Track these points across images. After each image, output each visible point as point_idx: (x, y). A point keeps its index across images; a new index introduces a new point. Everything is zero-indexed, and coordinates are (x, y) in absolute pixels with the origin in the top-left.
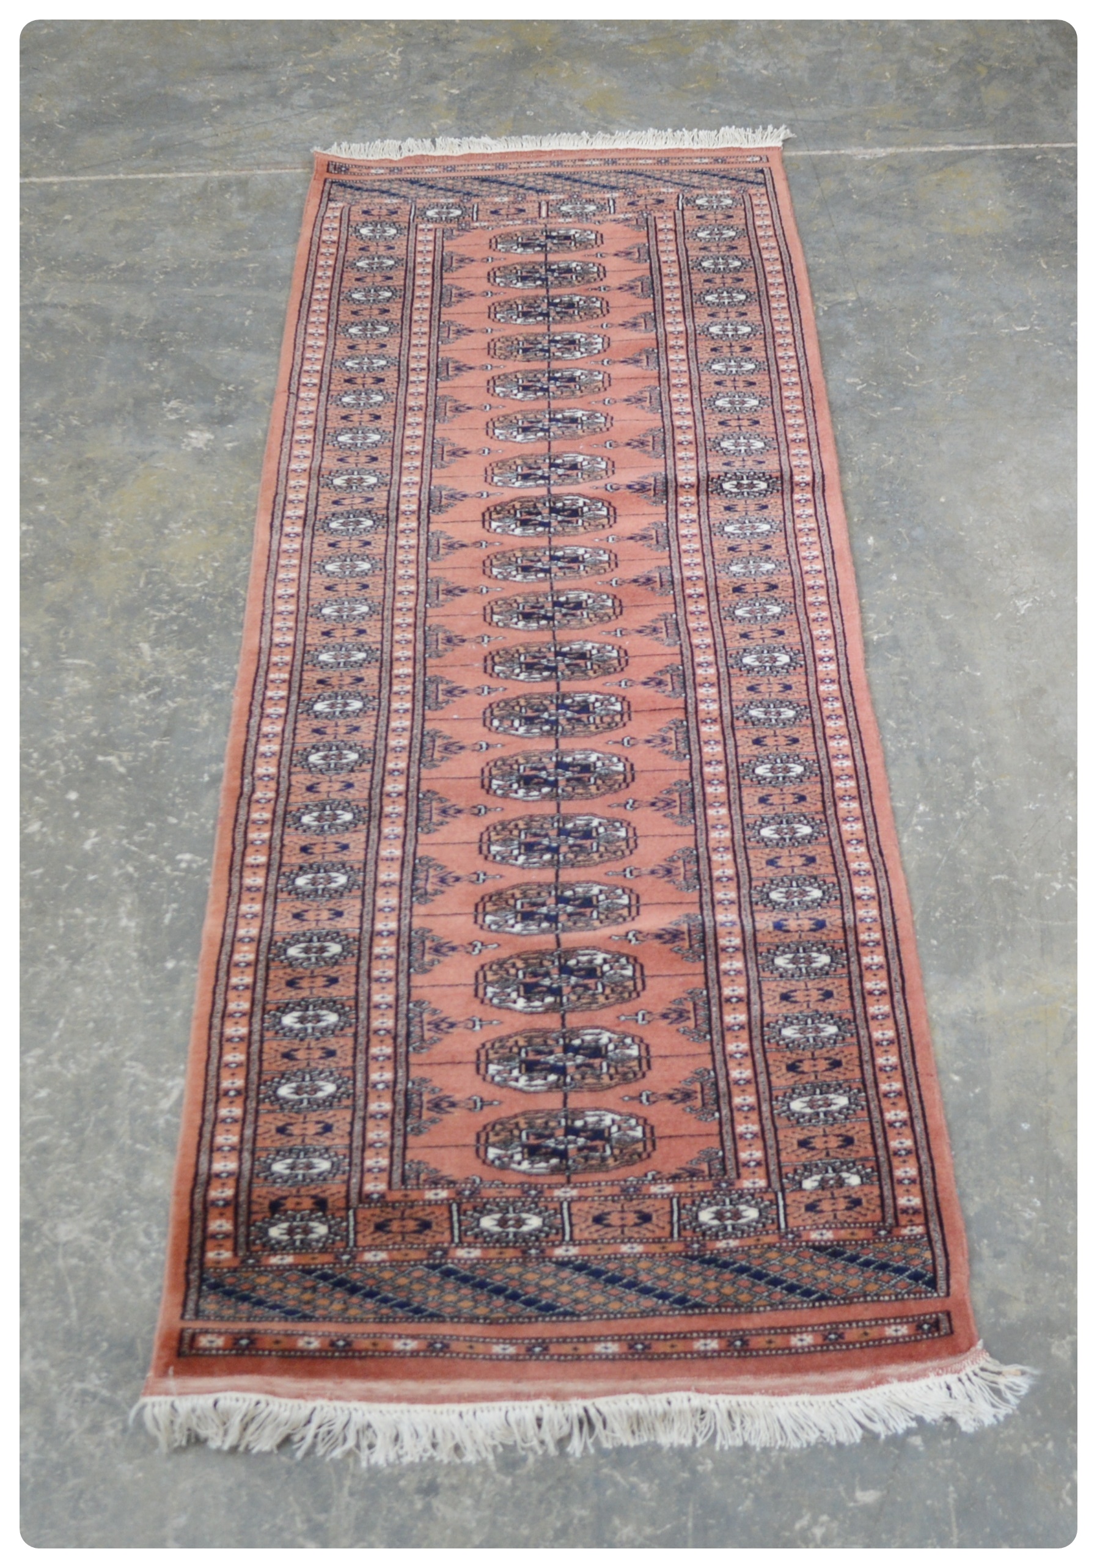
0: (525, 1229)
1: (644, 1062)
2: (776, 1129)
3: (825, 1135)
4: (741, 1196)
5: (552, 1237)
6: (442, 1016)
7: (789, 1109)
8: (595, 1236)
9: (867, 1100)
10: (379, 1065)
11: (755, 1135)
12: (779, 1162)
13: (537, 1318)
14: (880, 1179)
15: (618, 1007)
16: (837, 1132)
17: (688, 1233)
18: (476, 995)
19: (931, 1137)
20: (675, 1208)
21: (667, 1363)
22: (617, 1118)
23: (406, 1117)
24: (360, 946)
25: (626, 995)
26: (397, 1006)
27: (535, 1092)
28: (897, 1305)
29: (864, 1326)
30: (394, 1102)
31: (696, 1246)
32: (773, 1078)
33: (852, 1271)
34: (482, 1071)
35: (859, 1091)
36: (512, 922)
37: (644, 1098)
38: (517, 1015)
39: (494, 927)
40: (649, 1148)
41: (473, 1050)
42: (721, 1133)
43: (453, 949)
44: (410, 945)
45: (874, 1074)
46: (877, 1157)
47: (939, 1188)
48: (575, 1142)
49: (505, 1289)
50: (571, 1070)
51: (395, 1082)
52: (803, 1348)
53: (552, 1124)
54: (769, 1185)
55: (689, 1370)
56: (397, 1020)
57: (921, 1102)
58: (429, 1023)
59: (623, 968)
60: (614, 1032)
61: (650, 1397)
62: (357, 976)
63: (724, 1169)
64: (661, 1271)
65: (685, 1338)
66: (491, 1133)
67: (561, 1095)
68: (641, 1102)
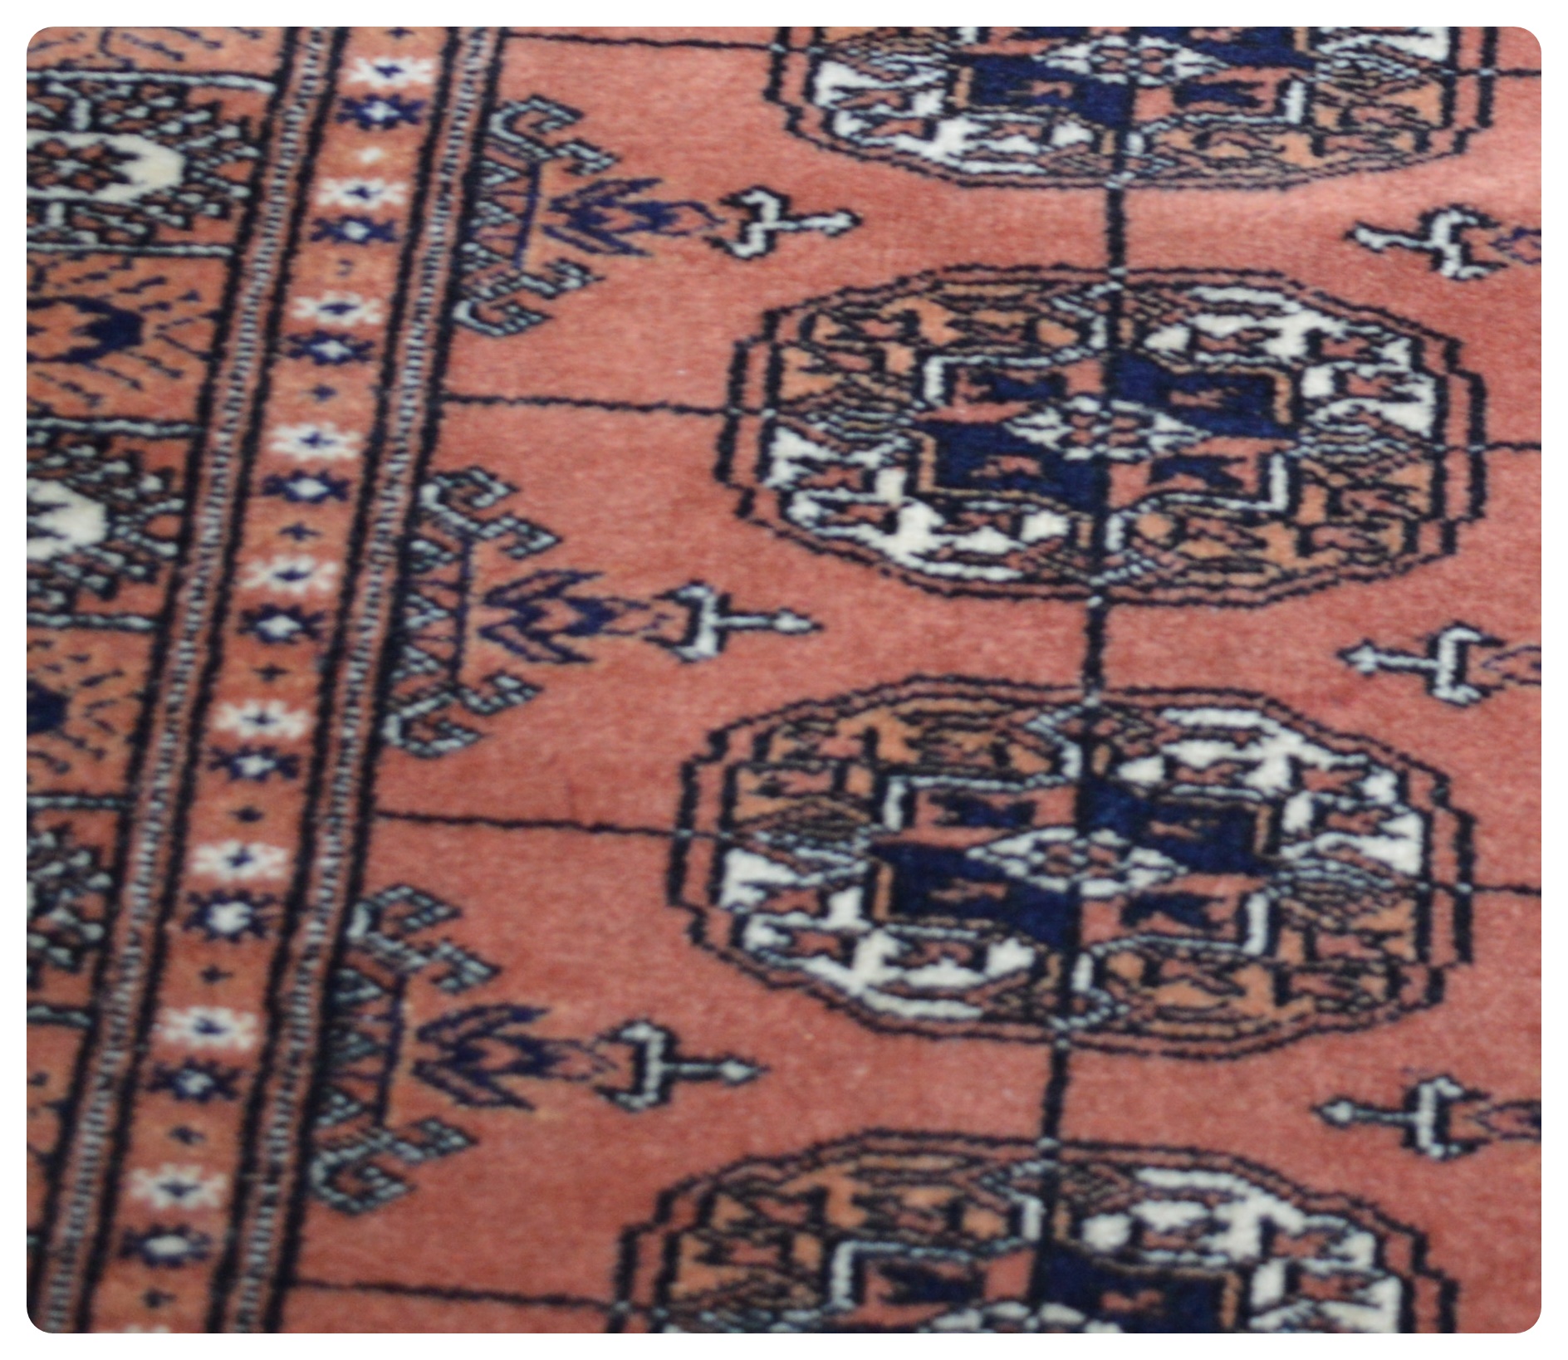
1: (1443, 910)
6: (559, 561)
10: (240, 796)
15: (1349, 595)
18: (722, 471)
22: (1288, 1217)
23: (313, 1107)
24: (261, 164)
25: (1392, 537)
26: (368, 493)
27: (917, 1030)
30: (275, 1015)
34: (694, 890)
36: (927, 105)
37: (1424, 1117)
38: (886, 590)
39: (846, 125)
41: (669, 770)
43: (657, 217)
44: (473, 176)
50: (1099, 926)
51: (296, 900)
53: (981, 1222)
56: (354, 565)
58: (493, 598)
59: (1394, 390)
60: (1317, 735)
62: (223, 318)
66: (691, 1246)
67: (1040, 1056)
68: (1410, 1138)
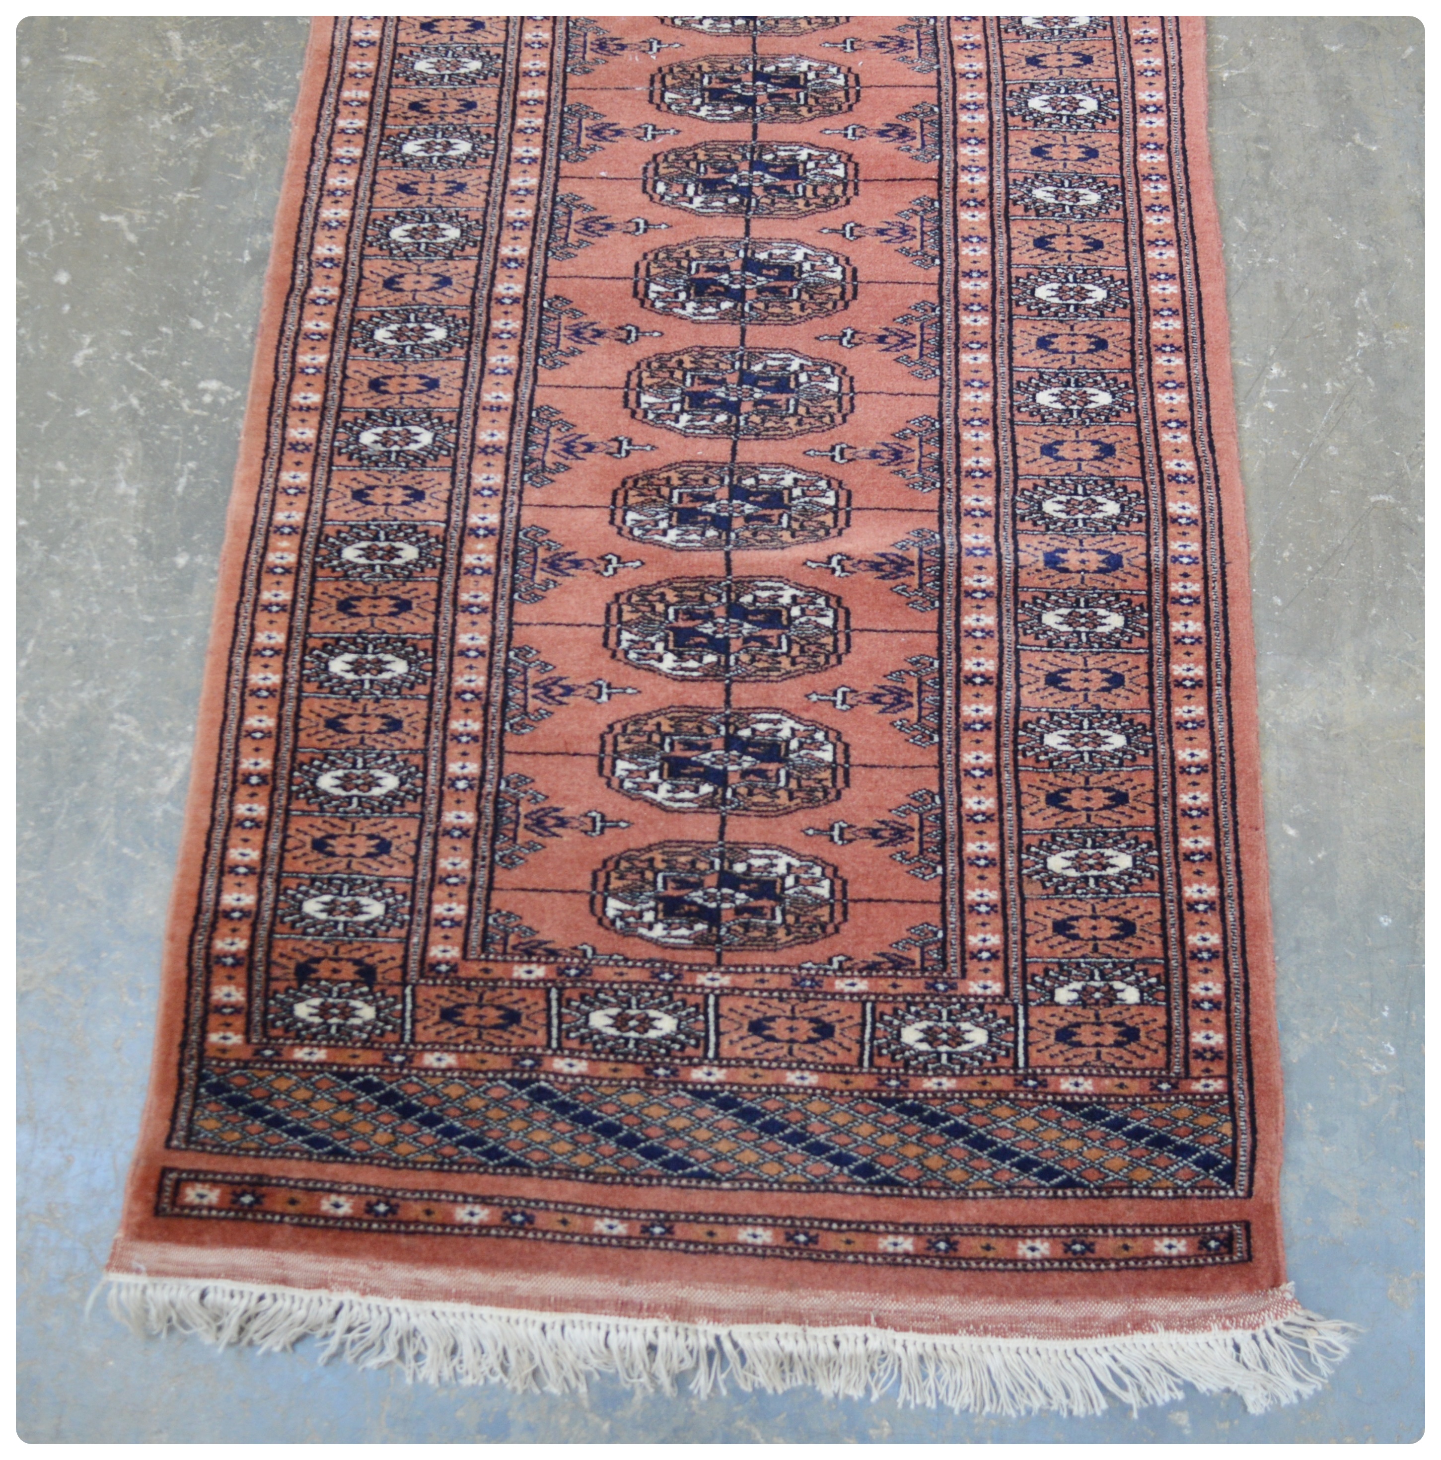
0: (652, 1034)
1: (840, 772)
2: (1023, 900)
3: (1094, 917)
4: (964, 1008)
5: (689, 1051)
6: (555, 674)
7: (1045, 868)
8: (751, 1054)
9: (1160, 864)
10: (461, 748)
11: (993, 907)
12: (1024, 955)
13: (659, 1178)
14: (1168, 999)
15: (808, 678)
16: (1112, 912)
17: (883, 1062)
18: (605, 645)
19: (1248, 933)
20: (869, 1018)
21: (839, 1268)
22: (795, 862)
23: (494, 839)
24: (444, 551)
25: (821, 659)
26: (492, 654)
27: (679, 811)
28: (1174, 1204)
29: (1126, 1235)
30: (479, 812)
31: (893, 1083)
32: (1026, 814)
33: (1115, 1144)
34: (607, 771)
35: (1150, 848)
36: (663, 525)
37: (836, 833)
38: (661, 680)
39: (637, 532)
40: (838, 917)
41: (596, 736)
42: (943, 901)
43: (577, 564)
44: (515, 552)
45: (1174, 821)
46: (1167, 959)
47: (1253, 1019)
48: (732, 899)
49: (620, 1129)
50: (733, 779)
51: (482, 779)
52: (1033, 1261)
53: (701, 866)
54: (1007, 992)
55: (869, 1282)
56: (490, 677)
57: (1239, 872)
58: (536, 686)
59: (820, 613)
60: (799, 721)
61: (811, 1330)
62: (438, 600)
63: (944, 961)
64: (841, 1119)
65: (867, 1230)
66: (613, 875)
67: (717, 818)
68: (832, 839)
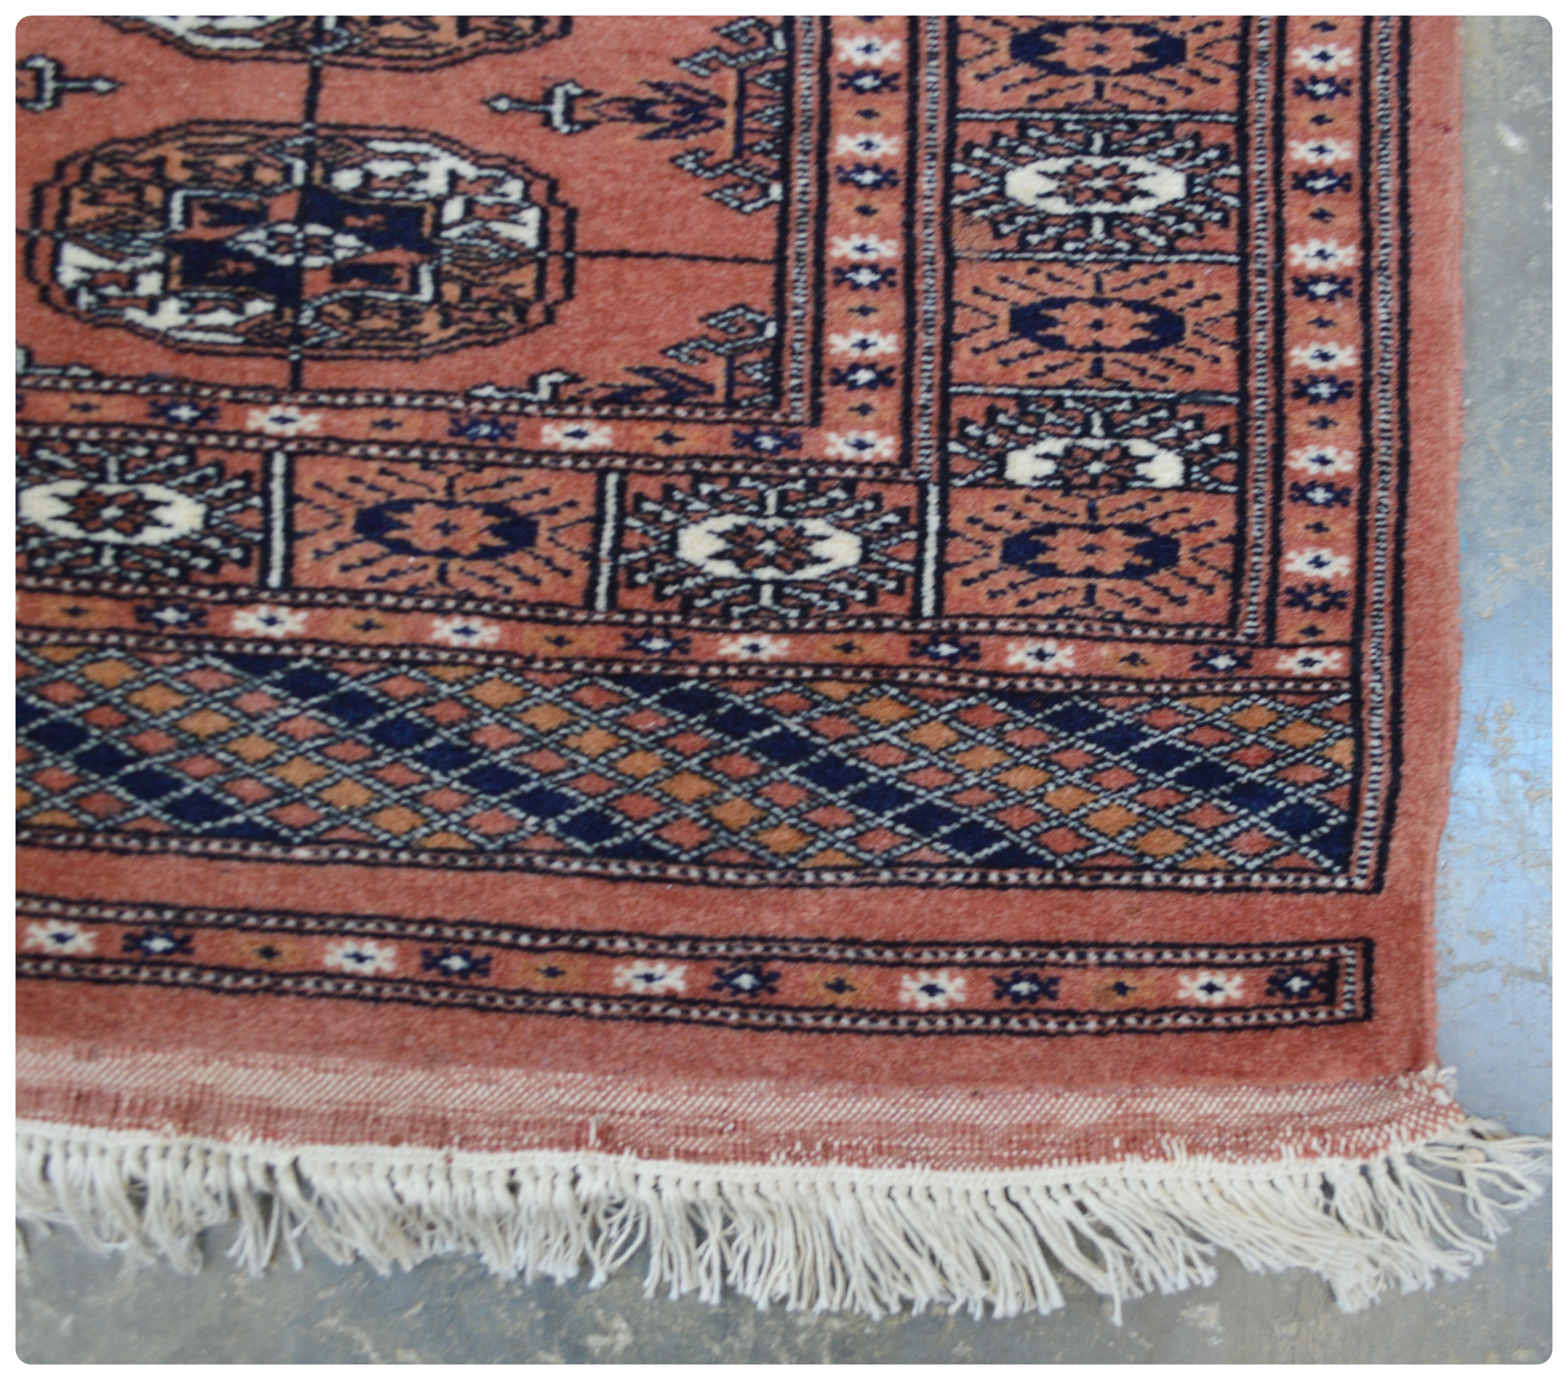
0: (151, 536)
2: (951, 262)
3: (1099, 302)
4: (814, 487)
5: (230, 572)
7: (1001, 194)
8: (359, 579)
9: (1243, 194)
11: (885, 274)
12: (946, 379)
13: (164, 836)
14: (1240, 480)
16: (1137, 293)
17: (639, 600)
19: (1414, 347)
20: (611, 507)
21: (531, 1025)
22: (467, 170)
27: (223, 57)
28: (1225, 903)
29: (1122, 965)
31: (657, 644)
32: (966, 77)
33: (1112, 779)
35: (1224, 159)
37: (557, 108)
40: (554, 289)
42: (780, 259)
45: (1278, 103)
46: (1244, 395)
47: (1412, 526)
48: (326, 246)
49: (82, 735)
52: (931, 1013)
53: (266, 175)
54: (906, 457)
55: (591, 1054)
57: (1404, 218)
61: (464, 1159)
63: (775, 386)
64: (544, 718)
65: (590, 949)
66: (78, 194)
67: (302, 72)
68: (547, 120)
